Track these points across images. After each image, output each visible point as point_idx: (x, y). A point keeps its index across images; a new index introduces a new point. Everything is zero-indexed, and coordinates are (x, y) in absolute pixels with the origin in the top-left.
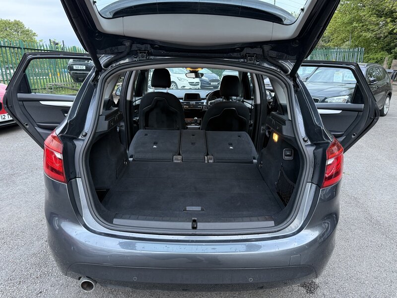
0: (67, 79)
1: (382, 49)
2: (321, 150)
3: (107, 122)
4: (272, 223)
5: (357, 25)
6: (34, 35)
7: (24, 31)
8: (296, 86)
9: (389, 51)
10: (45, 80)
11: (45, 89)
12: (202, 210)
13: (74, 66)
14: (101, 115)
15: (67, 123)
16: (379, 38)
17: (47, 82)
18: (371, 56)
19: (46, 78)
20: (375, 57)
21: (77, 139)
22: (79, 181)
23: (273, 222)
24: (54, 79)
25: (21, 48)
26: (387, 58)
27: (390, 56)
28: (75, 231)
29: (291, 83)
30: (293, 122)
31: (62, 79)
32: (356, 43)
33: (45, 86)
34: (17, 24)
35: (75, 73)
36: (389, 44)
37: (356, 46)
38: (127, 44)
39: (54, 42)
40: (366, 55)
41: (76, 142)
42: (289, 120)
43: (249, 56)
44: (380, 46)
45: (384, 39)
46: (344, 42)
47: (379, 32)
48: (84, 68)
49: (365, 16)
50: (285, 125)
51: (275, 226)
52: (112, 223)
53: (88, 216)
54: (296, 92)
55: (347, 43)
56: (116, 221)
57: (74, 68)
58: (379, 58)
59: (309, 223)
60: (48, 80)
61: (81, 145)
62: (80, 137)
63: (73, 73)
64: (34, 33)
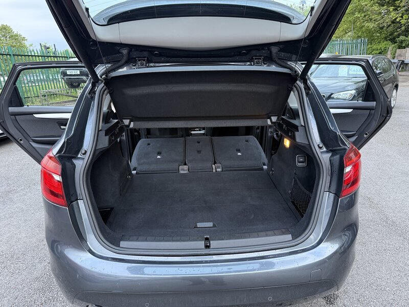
0: (61, 85)
1: (386, 38)
2: (337, 157)
3: (107, 137)
4: (289, 237)
5: (359, 16)
6: (24, 39)
7: (12, 36)
8: (307, 88)
9: (393, 41)
10: (38, 87)
11: (38, 96)
12: (214, 226)
13: (67, 71)
14: (101, 130)
15: (65, 141)
16: (382, 28)
17: (40, 90)
18: (375, 47)
19: (39, 85)
20: (379, 48)
21: (76, 158)
22: (81, 203)
23: (290, 235)
24: (47, 86)
25: (10, 55)
26: (390, 48)
27: (393, 45)
28: (79, 258)
29: (302, 86)
30: (306, 127)
31: (56, 85)
32: (359, 34)
33: (38, 94)
34: (5, 29)
35: (70, 78)
36: (392, 34)
37: (359, 37)
38: (125, 52)
39: (45, 46)
40: (369, 46)
41: (75, 161)
42: (302, 126)
43: (256, 59)
44: (383, 36)
45: (387, 28)
46: (346, 33)
47: (382, 21)
48: (78, 72)
49: (366, 5)
50: (298, 131)
51: (293, 239)
52: (119, 246)
53: (93, 241)
54: (307, 94)
55: (349, 34)
56: (123, 244)
57: (68, 73)
58: (383, 48)
59: (328, 235)
60: (41, 87)
61: (81, 164)
62: (79, 156)
63: (67, 79)
64: (24, 38)
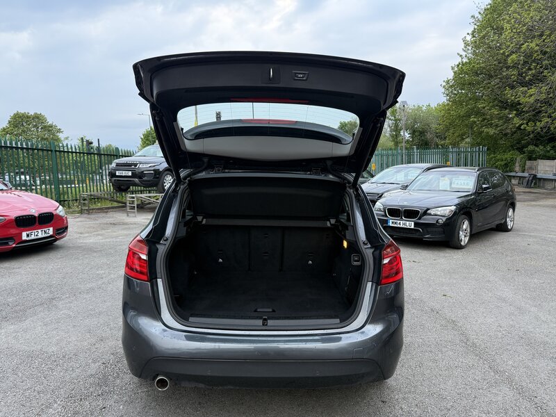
0: (105, 188)
5: (475, 119)
7: (45, 127)
9: (521, 150)
13: (117, 172)
18: (499, 157)
20: (504, 158)
25: (51, 151)
31: (99, 188)
32: (479, 140)
34: (38, 117)
37: (479, 144)
40: (492, 155)
46: (463, 139)
47: (504, 127)
49: (484, 108)
55: (468, 140)
57: (117, 174)
58: (509, 159)
63: (115, 180)
64: (59, 129)
